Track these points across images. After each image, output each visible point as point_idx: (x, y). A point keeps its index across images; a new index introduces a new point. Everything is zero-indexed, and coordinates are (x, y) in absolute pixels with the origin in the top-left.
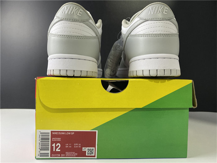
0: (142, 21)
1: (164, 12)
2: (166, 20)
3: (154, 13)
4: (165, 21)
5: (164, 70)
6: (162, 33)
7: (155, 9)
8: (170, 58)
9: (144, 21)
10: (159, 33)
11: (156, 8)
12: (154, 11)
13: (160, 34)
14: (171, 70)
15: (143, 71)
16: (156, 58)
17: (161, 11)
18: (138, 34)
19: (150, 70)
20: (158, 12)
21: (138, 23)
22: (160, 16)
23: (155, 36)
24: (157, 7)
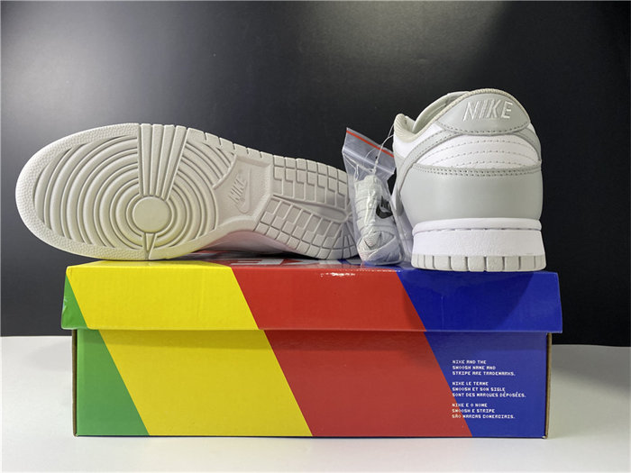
0: (447, 135)
1: (503, 113)
2: (509, 134)
3: (477, 117)
4: (506, 138)
5: (503, 258)
6: (498, 166)
7: (480, 107)
8: (518, 229)
9: (453, 135)
10: (490, 166)
11: (482, 103)
12: (479, 112)
13: (493, 171)
14: (520, 258)
15: (450, 258)
16: (482, 229)
17: (494, 112)
18: (436, 165)
19: (466, 258)
20: (488, 116)
21: (438, 138)
22: (493, 124)
23: (480, 174)
24: (486, 102)
